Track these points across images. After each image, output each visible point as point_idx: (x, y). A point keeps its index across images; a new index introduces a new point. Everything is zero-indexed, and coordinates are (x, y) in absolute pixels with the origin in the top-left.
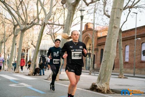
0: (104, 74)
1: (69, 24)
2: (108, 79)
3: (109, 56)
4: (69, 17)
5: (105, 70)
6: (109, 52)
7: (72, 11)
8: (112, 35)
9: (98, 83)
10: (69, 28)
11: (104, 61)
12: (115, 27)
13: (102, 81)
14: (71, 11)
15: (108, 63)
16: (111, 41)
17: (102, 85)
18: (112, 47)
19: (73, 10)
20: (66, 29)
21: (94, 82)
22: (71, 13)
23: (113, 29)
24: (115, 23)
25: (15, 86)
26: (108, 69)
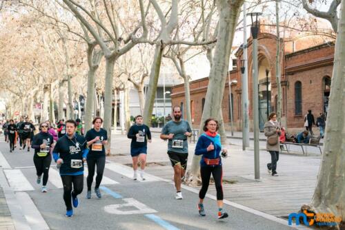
0: (330, 185)
1: (225, 52)
3: (341, 142)
4: (224, 33)
5: (333, 175)
6: (338, 131)
7: (230, 18)
9: (318, 206)
10: (224, 61)
11: (327, 153)
13: (325, 202)
14: (227, 19)
15: (339, 157)
16: (343, 104)
17: (327, 211)
19: (232, 17)
20: (219, 63)
21: (307, 204)
22: (228, 24)
25: (119, 212)
26: (341, 172)
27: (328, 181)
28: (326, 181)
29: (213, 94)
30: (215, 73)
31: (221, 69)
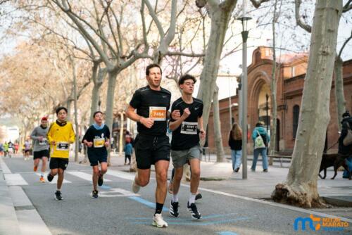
0: (303, 163)
1: (216, 51)
3: (314, 122)
4: (215, 36)
5: (306, 154)
6: (312, 111)
7: (221, 21)
8: (319, 71)
9: (292, 183)
10: (215, 65)
11: (301, 132)
12: (324, 52)
13: (298, 180)
14: (218, 23)
15: (312, 137)
16: (317, 85)
17: (300, 189)
18: (320, 98)
20: (209, 64)
21: (281, 183)
22: (219, 27)
23: (321, 57)
24: (323, 44)
25: (104, 196)
26: (313, 151)
27: (302, 160)
28: (300, 159)
29: (203, 94)
30: (206, 75)
31: (211, 70)
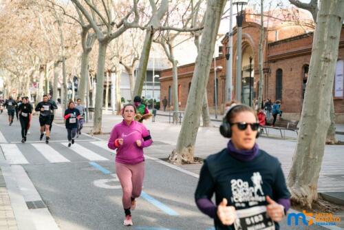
0: (304, 166)
1: (212, 38)
2: (315, 177)
3: (316, 126)
4: (211, 20)
5: (307, 157)
6: (313, 116)
7: (217, 6)
8: (320, 77)
9: (292, 185)
10: (210, 47)
11: (302, 136)
12: (326, 58)
13: (299, 182)
14: (214, 8)
15: (313, 142)
16: (319, 91)
17: (300, 191)
18: (321, 104)
19: (219, 5)
20: (205, 48)
22: (215, 12)
23: (323, 63)
24: (325, 51)
25: (107, 187)
26: (314, 155)
27: (303, 163)
28: (300, 164)
30: (201, 59)
31: (207, 55)
